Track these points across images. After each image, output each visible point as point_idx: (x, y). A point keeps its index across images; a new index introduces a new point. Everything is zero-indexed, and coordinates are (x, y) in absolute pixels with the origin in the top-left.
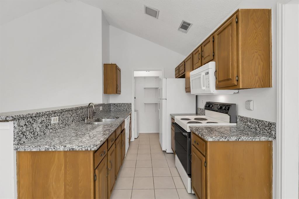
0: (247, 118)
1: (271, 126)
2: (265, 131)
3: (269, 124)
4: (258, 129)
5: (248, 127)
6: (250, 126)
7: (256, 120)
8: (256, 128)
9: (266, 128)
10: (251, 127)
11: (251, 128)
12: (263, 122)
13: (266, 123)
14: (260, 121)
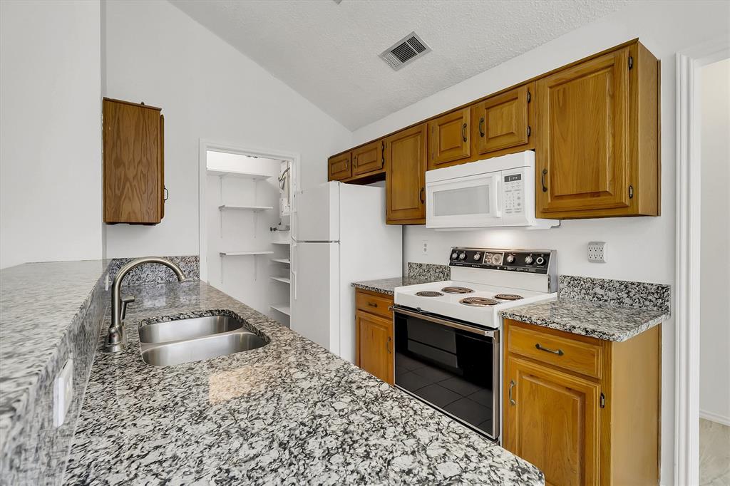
0: (592, 281)
1: (663, 293)
2: (647, 303)
3: (660, 288)
4: (627, 300)
5: (595, 299)
6: (601, 296)
7: (621, 283)
8: (619, 299)
9: (650, 297)
10: (605, 298)
11: (606, 301)
12: (641, 286)
13: (649, 287)
14: (632, 284)
